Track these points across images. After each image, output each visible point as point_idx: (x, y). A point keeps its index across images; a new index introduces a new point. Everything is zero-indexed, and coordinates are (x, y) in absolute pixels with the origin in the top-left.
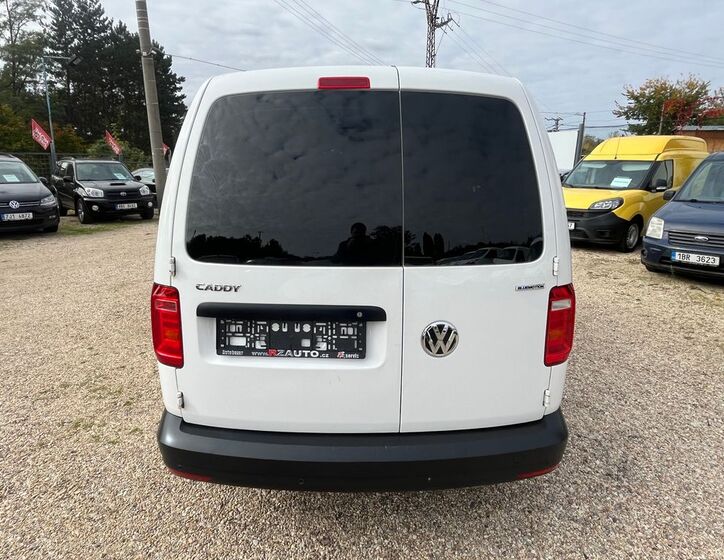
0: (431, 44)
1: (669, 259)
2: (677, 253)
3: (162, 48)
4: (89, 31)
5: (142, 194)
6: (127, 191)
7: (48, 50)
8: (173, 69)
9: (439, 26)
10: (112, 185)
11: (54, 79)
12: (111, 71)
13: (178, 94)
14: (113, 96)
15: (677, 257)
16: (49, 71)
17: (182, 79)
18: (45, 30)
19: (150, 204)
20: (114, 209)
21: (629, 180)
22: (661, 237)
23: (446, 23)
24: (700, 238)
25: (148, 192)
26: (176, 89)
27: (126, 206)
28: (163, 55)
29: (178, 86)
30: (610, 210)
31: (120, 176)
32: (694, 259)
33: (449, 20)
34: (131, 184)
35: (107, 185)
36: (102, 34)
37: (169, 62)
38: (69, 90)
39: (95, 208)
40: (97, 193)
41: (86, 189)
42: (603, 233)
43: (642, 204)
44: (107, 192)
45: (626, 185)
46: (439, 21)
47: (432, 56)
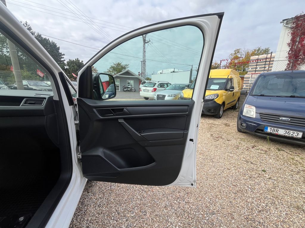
0: (144, 48)
1: (262, 130)
2: (269, 128)
3: (56, 44)
8: (60, 51)
9: (147, 43)
13: (62, 59)
15: (269, 130)
17: (64, 55)
21: (218, 86)
22: (254, 117)
23: (148, 42)
24: (284, 118)
26: (62, 58)
28: (57, 46)
29: (62, 57)
30: (213, 99)
32: (281, 132)
33: (150, 41)
37: (59, 48)
42: (210, 110)
43: (224, 97)
45: (217, 88)
46: (146, 41)
47: (144, 52)
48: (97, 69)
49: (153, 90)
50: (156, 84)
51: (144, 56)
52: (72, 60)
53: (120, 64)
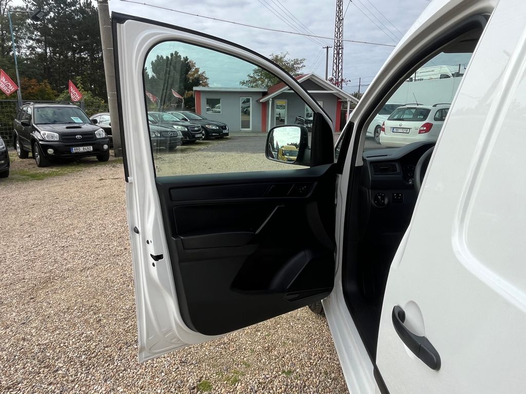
0: (339, 10)
4: (62, 6)
5: (98, 137)
6: (83, 134)
7: (29, 21)
10: (67, 128)
11: (35, 45)
12: (80, 38)
14: (81, 58)
16: (31, 38)
18: (27, 6)
19: (106, 147)
20: (70, 152)
25: (104, 135)
27: (81, 149)
31: (77, 120)
34: (87, 127)
35: (62, 128)
36: (73, 8)
38: (46, 53)
39: (50, 151)
40: (52, 137)
41: (42, 132)
44: (63, 136)
47: (340, 20)
48: (206, 75)
49: (422, 129)
50: (428, 111)
51: (339, 32)
52: (165, 58)
53: (281, 58)
